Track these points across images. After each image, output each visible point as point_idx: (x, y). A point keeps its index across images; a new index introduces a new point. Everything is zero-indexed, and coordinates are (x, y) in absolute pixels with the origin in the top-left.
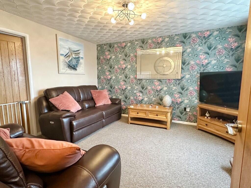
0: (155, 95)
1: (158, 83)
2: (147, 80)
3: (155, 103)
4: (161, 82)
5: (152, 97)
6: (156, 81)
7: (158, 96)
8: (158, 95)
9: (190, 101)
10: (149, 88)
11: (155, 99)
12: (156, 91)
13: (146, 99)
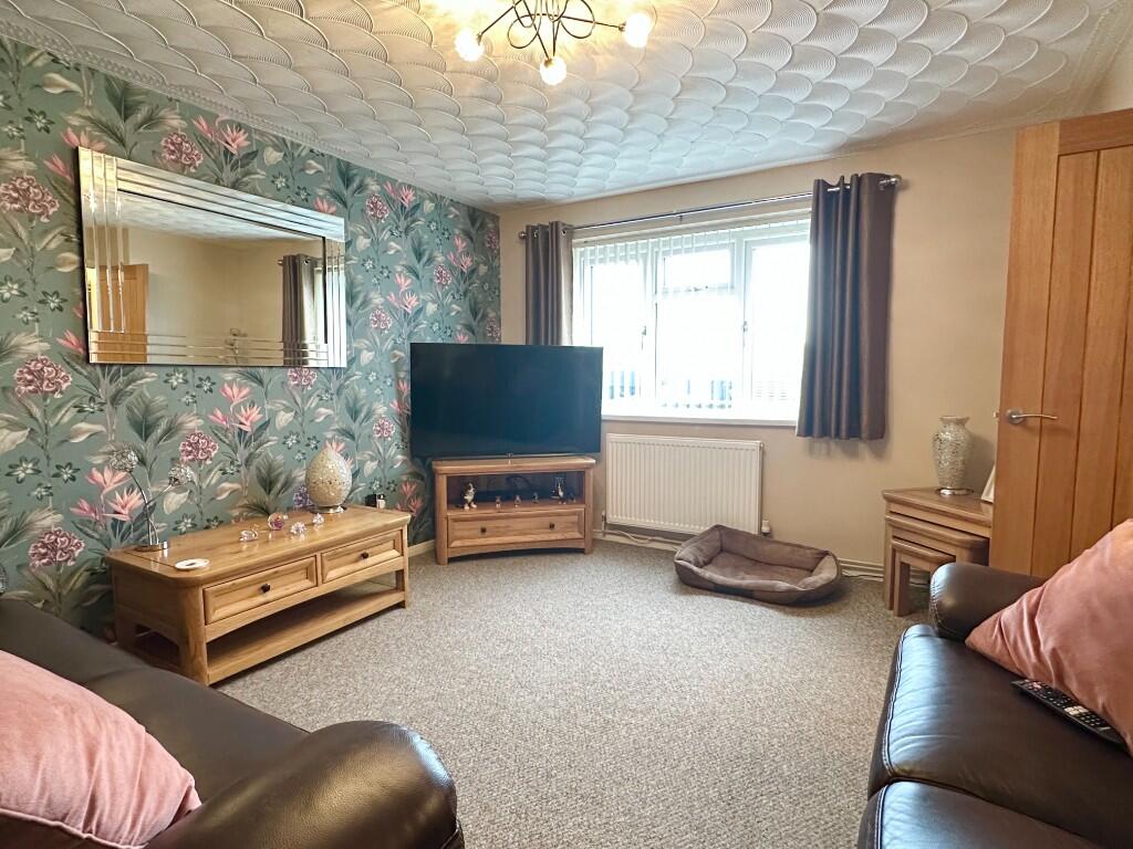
0: (232, 463)
1: (245, 392)
2: (171, 370)
3: (236, 513)
4: (260, 382)
5: (215, 477)
6: (234, 380)
7: (253, 468)
8: (248, 462)
9: (382, 461)
10: (191, 425)
11: (236, 486)
12: (237, 439)
13: (174, 501)
